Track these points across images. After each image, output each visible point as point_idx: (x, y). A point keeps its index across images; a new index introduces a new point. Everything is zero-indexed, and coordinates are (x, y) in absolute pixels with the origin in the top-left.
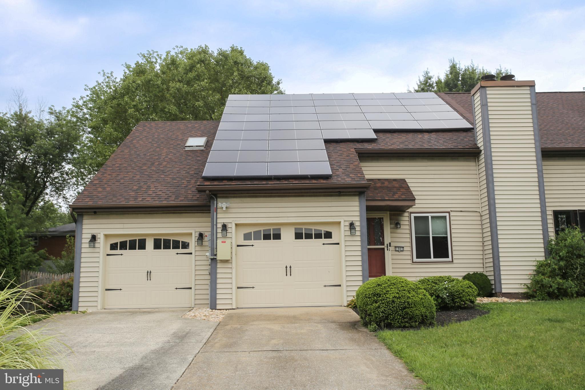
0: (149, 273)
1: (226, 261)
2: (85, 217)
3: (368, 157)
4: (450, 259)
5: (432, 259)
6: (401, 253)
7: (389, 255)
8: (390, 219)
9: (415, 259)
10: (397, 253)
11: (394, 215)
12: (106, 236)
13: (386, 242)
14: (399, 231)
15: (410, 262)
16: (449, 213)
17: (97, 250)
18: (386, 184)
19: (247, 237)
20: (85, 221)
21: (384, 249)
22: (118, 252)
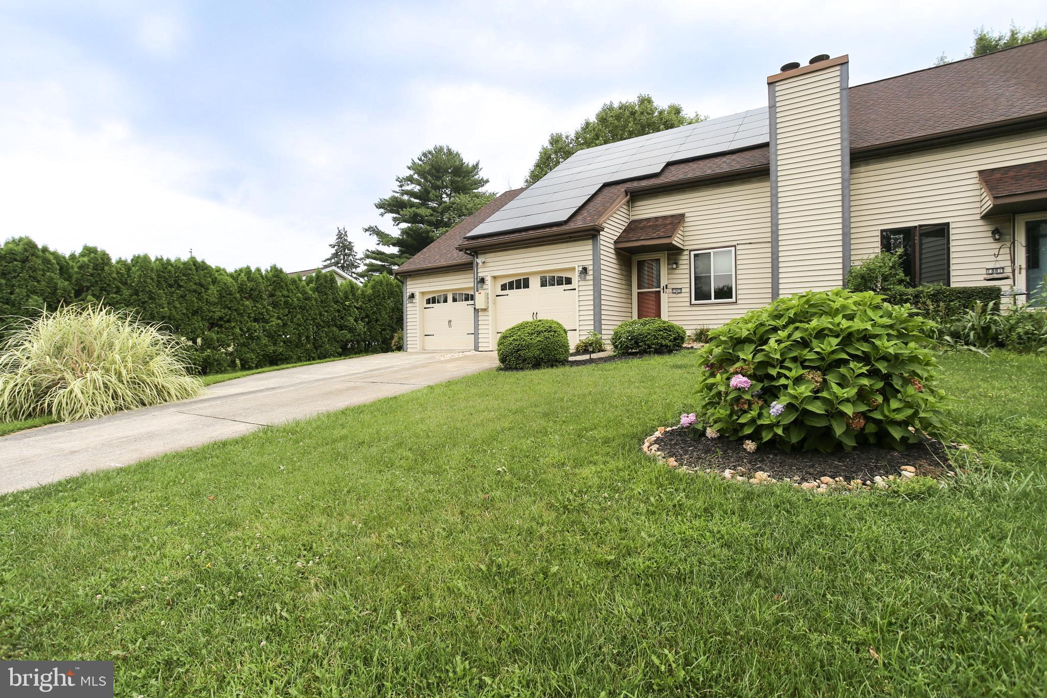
0: (450, 321)
1: (485, 310)
2: (408, 279)
3: (644, 194)
4: (733, 300)
5: (713, 300)
6: (679, 295)
7: (664, 297)
8: (668, 259)
9: (693, 302)
10: (675, 295)
11: (673, 254)
12: (423, 293)
13: (663, 284)
14: (677, 271)
15: (688, 304)
16: (735, 246)
17: (415, 305)
18: (660, 222)
19: (504, 287)
20: (408, 283)
21: (660, 292)
22: (431, 305)
